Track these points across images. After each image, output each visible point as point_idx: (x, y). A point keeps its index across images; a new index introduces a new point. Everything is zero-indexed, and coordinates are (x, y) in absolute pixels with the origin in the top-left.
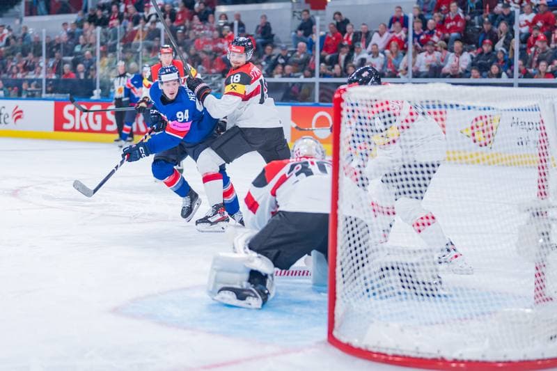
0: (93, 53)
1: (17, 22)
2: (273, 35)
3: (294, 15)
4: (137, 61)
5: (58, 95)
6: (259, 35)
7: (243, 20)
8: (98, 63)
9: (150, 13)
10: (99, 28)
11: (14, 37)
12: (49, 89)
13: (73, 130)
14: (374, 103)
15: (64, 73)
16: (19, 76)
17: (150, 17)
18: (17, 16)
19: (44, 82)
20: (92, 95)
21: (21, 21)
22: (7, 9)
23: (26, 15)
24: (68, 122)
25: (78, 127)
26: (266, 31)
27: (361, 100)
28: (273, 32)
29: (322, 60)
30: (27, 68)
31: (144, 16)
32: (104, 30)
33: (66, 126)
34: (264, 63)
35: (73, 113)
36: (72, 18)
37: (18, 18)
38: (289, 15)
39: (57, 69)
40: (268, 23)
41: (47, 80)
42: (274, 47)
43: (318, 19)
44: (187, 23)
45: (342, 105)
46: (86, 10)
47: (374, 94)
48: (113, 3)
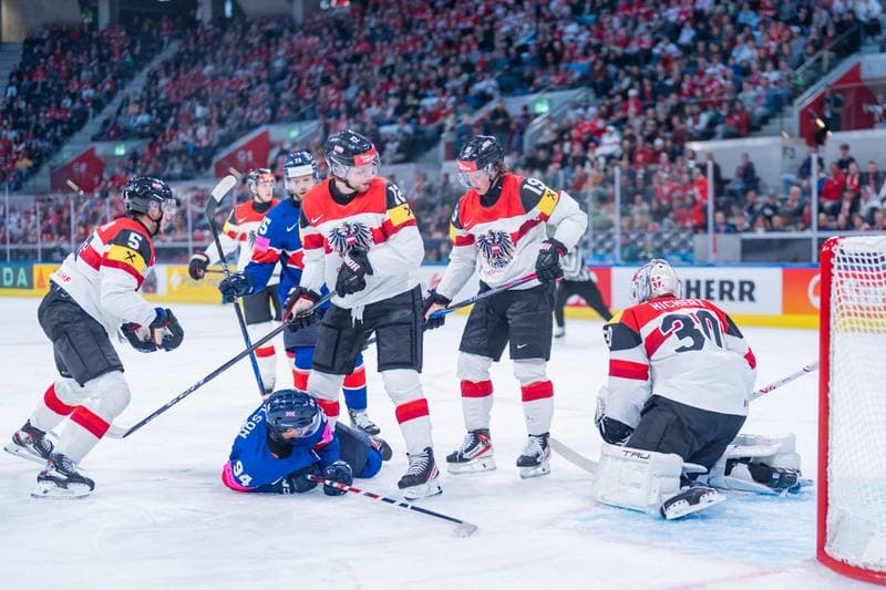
3: (785, 153)
21: (440, 166)
23: (446, 159)
26: (748, 174)
29: (821, 209)
34: (746, 214)
38: (778, 153)
42: (759, 193)
45: (833, 261)
46: (521, 152)
47: (872, 246)
48: (555, 142)
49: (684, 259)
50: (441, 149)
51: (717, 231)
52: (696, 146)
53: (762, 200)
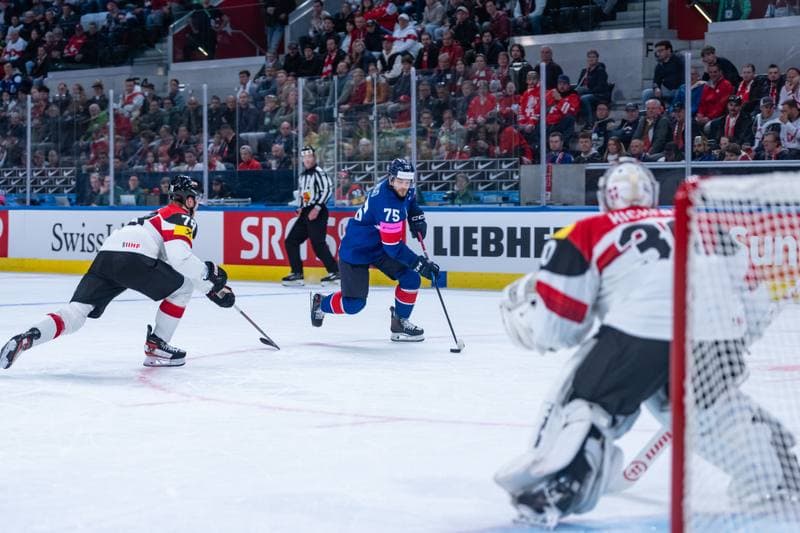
0: (294, 124)
1: (161, 72)
2: (612, 86)
3: (648, 50)
4: (369, 136)
5: (230, 199)
6: (585, 87)
7: (557, 60)
8: (301, 143)
9: (393, 52)
10: (302, 81)
11: (155, 98)
12: (217, 188)
13: (258, 261)
14: (745, 208)
15: (241, 161)
16: (159, 168)
17: (393, 59)
18: (160, 62)
19: (206, 177)
20: (292, 198)
21: (167, 69)
22: (143, 49)
23: (175, 60)
24: (249, 247)
25: (266, 256)
26: (597, 77)
27: (723, 202)
28: (610, 81)
29: (697, 129)
30: (177, 154)
31: (382, 58)
32: (311, 84)
33: (245, 255)
34: (595, 136)
35: (256, 231)
36: (255, 63)
37: (160, 65)
38: (640, 49)
39: (230, 153)
40: (603, 65)
41: (213, 174)
42: (611, 106)
43: (688, 55)
44: (460, 66)
45: (691, 211)
46: (280, 49)
47: (746, 191)
48: (329, 35)
49: (506, 200)
50: (168, 45)
51: (552, 160)
52: (527, 41)
53: (617, 115)
